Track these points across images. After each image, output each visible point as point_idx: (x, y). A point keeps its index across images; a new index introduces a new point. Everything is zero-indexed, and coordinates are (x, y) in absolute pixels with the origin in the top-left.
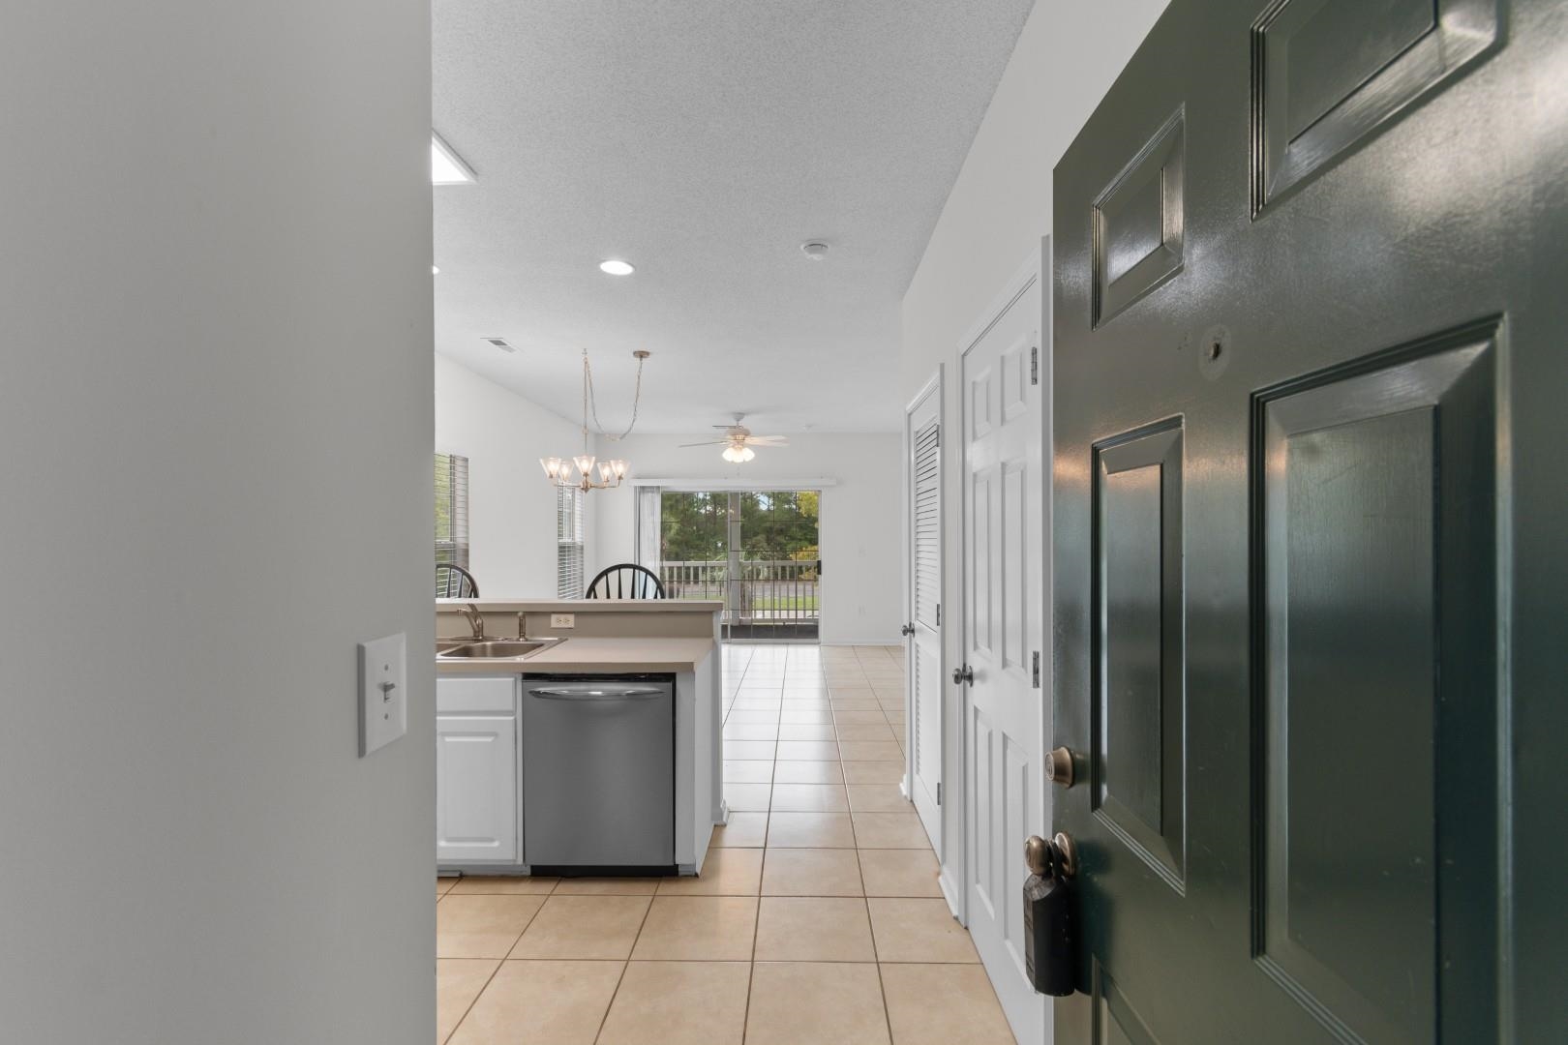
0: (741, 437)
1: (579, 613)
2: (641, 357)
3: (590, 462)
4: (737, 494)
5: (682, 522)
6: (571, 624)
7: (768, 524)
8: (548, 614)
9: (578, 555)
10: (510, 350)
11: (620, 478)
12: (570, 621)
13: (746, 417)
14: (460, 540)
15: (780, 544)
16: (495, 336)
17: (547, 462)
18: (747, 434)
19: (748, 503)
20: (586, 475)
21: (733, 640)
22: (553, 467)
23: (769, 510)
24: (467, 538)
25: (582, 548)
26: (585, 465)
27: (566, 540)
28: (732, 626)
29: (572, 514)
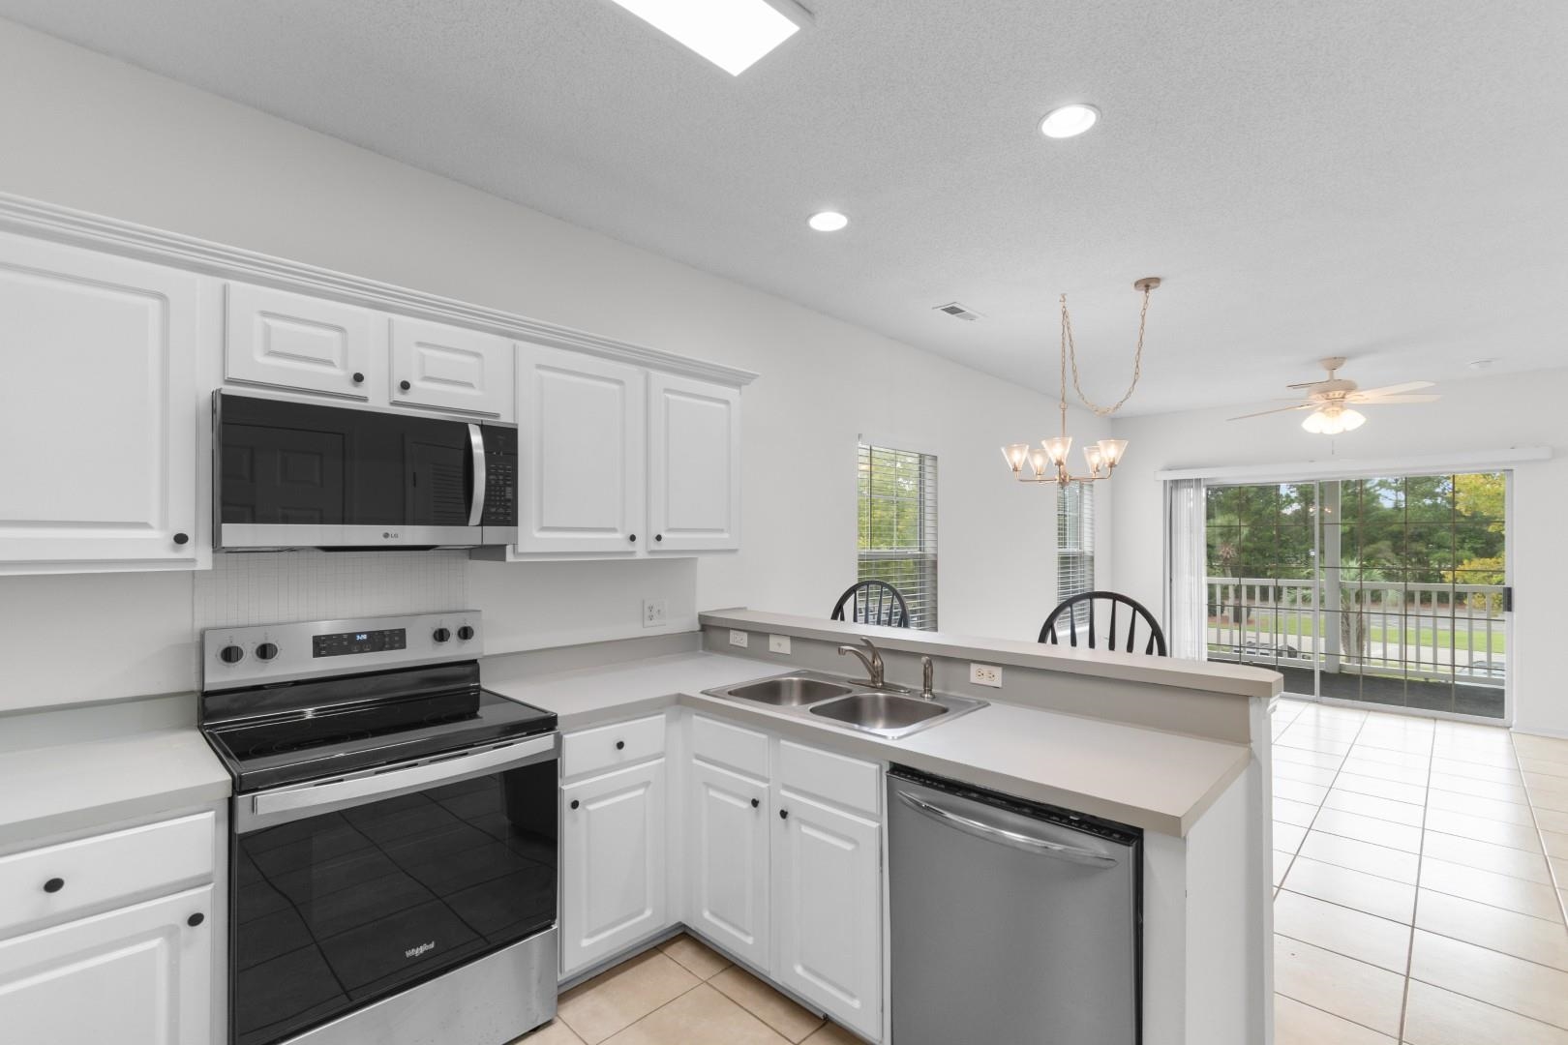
0: (1337, 394)
1: (1013, 666)
2: (1147, 287)
3: (1064, 444)
4: (1333, 484)
5: (1254, 526)
6: (998, 682)
7: (1395, 528)
8: (968, 662)
9: (1087, 568)
10: (972, 318)
11: (1112, 465)
12: (995, 677)
13: (1347, 364)
14: (929, 551)
15: (1417, 554)
16: (948, 302)
17: (1010, 450)
18: (1350, 387)
19: (1356, 500)
20: (1059, 463)
21: (1325, 699)
22: (1017, 457)
23: (1397, 508)
24: (936, 548)
25: (1092, 559)
26: (1057, 451)
27: (1071, 549)
28: (1322, 673)
29: (1079, 520)
